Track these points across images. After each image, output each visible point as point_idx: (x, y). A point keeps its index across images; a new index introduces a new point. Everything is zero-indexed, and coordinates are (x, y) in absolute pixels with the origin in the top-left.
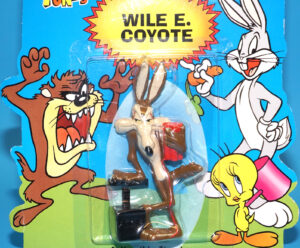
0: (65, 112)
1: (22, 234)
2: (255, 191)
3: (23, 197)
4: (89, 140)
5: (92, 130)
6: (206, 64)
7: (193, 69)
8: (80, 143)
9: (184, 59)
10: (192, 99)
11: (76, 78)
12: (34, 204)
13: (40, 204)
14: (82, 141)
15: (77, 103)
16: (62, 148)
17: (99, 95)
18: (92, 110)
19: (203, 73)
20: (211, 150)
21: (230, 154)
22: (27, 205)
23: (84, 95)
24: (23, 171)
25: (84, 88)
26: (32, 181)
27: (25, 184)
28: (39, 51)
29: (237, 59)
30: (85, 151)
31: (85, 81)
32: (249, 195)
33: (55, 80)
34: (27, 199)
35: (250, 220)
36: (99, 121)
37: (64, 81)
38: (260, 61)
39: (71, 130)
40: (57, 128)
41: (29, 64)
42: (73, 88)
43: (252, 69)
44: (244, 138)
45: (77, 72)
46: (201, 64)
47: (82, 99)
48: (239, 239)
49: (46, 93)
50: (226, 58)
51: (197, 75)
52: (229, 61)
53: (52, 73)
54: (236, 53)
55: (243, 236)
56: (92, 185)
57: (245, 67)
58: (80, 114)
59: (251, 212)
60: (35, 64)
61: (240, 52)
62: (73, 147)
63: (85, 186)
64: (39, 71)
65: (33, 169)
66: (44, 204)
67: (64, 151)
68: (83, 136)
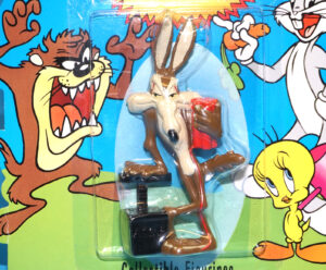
0: (61, 85)
1: (6, 246)
2: (312, 189)
3: (6, 197)
4: (93, 122)
5: (97, 109)
6: (248, 20)
7: (230, 28)
8: (81, 126)
9: (219, 14)
10: (230, 68)
11: (76, 39)
12: (20, 206)
13: (28, 206)
14: (84, 123)
15: (77, 73)
16: (57, 133)
17: (106, 62)
18: (97, 82)
19: (244, 33)
20: (253, 135)
21: (278, 141)
22: (12, 207)
23: (86, 62)
24: (6, 162)
25: (87, 54)
26: (19, 177)
27: (10, 179)
28: (26, 4)
29: (289, 14)
30: (88, 136)
31: (88, 44)
32: (303, 194)
33: (48, 42)
34: (12, 200)
35: (305, 227)
36: (106, 97)
37: (61, 44)
38: (320, 17)
39: (69, 108)
40: (50, 107)
41: (13, 22)
42: (72, 52)
43: (310, 27)
44: (297, 120)
45: (76, 32)
46: (241, 21)
47: (84, 68)
48: (289, 252)
49: (36, 59)
50: (275, 13)
51: (235, 36)
52: (279, 17)
53: (44, 32)
54: (287, 6)
55: (296, 248)
56: (98, 180)
57: (299, 25)
58: (81, 88)
59: (306, 216)
60: (21, 21)
61: (292, 5)
62: (73, 131)
63: (88, 183)
64: (27, 30)
65: (20, 160)
66: (35, 206)
67: (60, 137)
68: (85, 117)
